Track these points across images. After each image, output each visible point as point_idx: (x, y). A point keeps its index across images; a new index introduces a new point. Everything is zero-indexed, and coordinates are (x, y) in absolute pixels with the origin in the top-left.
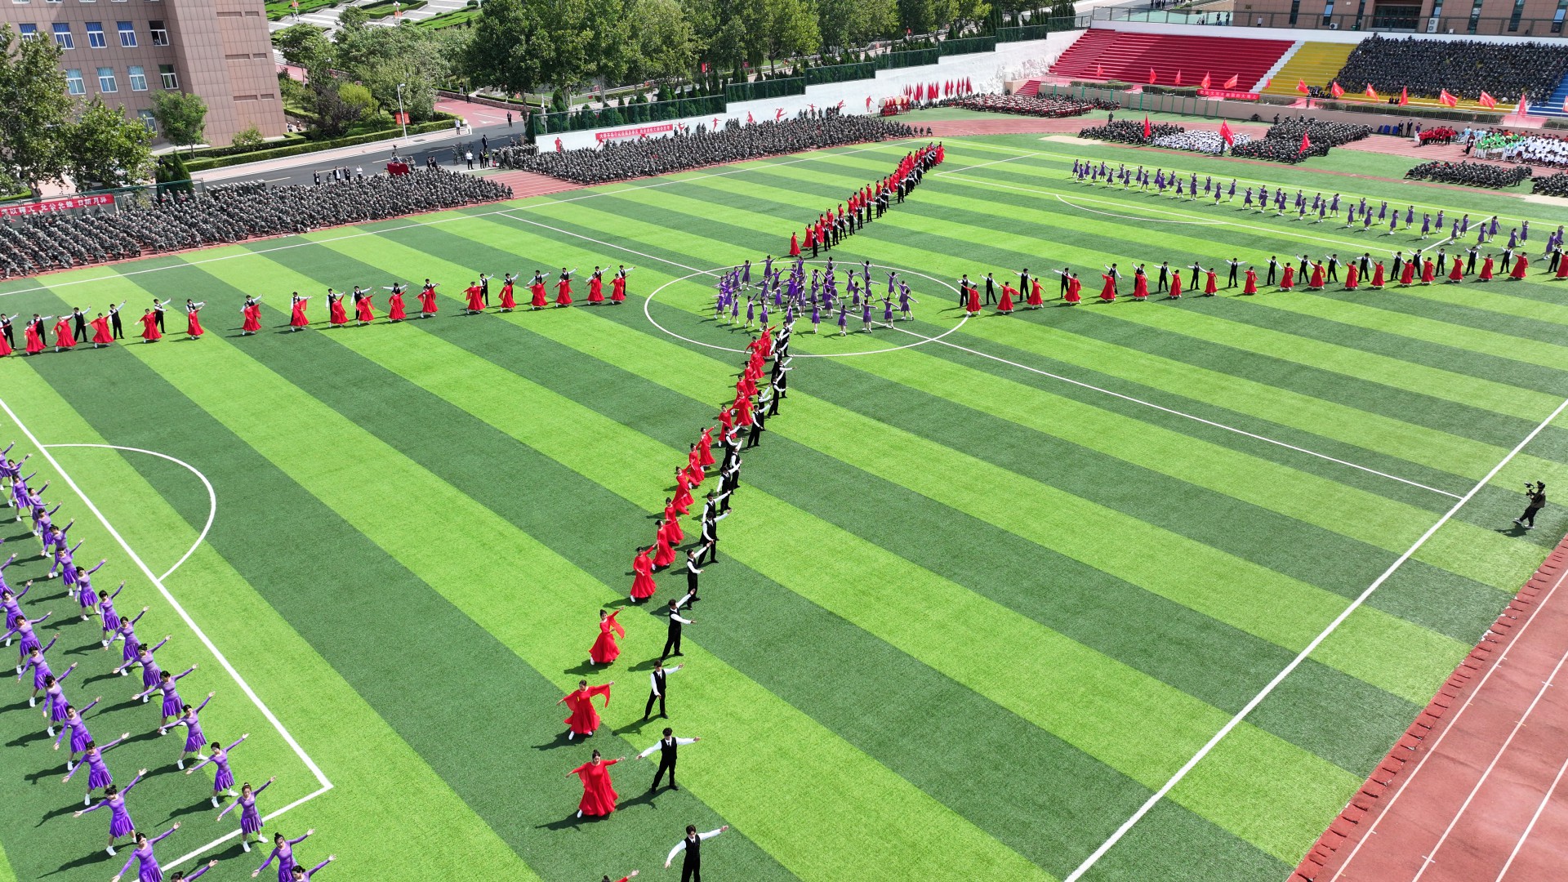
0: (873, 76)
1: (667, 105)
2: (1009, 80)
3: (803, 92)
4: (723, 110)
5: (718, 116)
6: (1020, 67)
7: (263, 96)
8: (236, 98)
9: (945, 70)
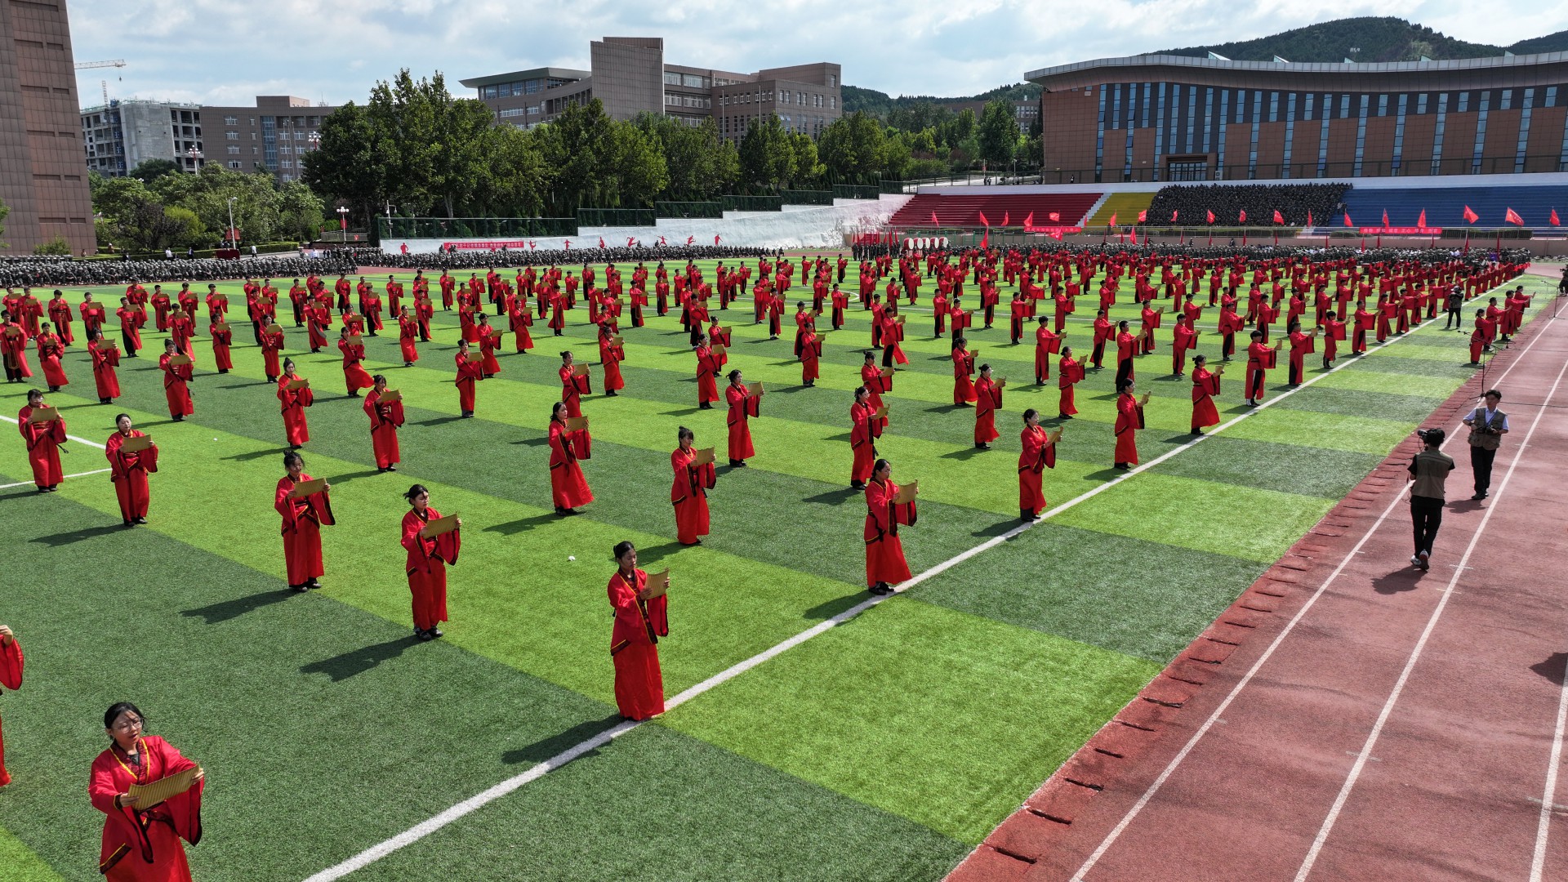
0: (721, 217)
1: (517, 223)
2: (847, 232)
3: (654, 224)
4: (576, 234)
5: (569, 238)
6: (856, 222)
7: (73, 219)
8: (42, 219)
9: (788, 217)
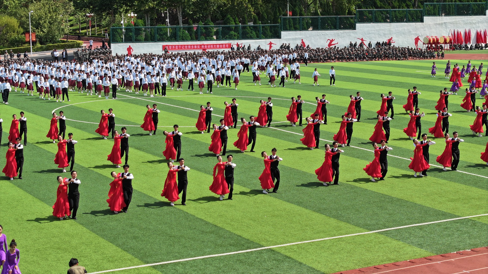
0: (422, 21)
4: (279, 37)
5: (273, 40)
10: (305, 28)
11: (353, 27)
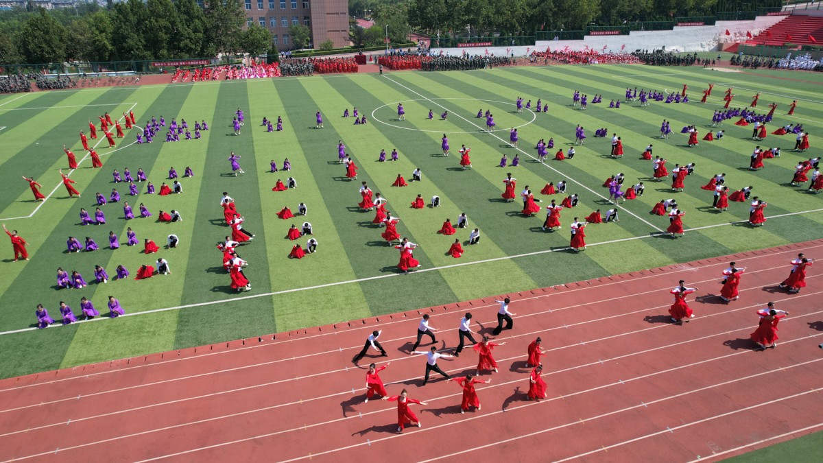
0: (628, 34)
1: (504, 39)
2: (722, 42)
3: (583, 39)
4: (534, 44)
5: (529, 47)
7: (342, 31)
8: (329, 31)
9: (677, 34)
10: (551, 39)
11: (582, 38)
